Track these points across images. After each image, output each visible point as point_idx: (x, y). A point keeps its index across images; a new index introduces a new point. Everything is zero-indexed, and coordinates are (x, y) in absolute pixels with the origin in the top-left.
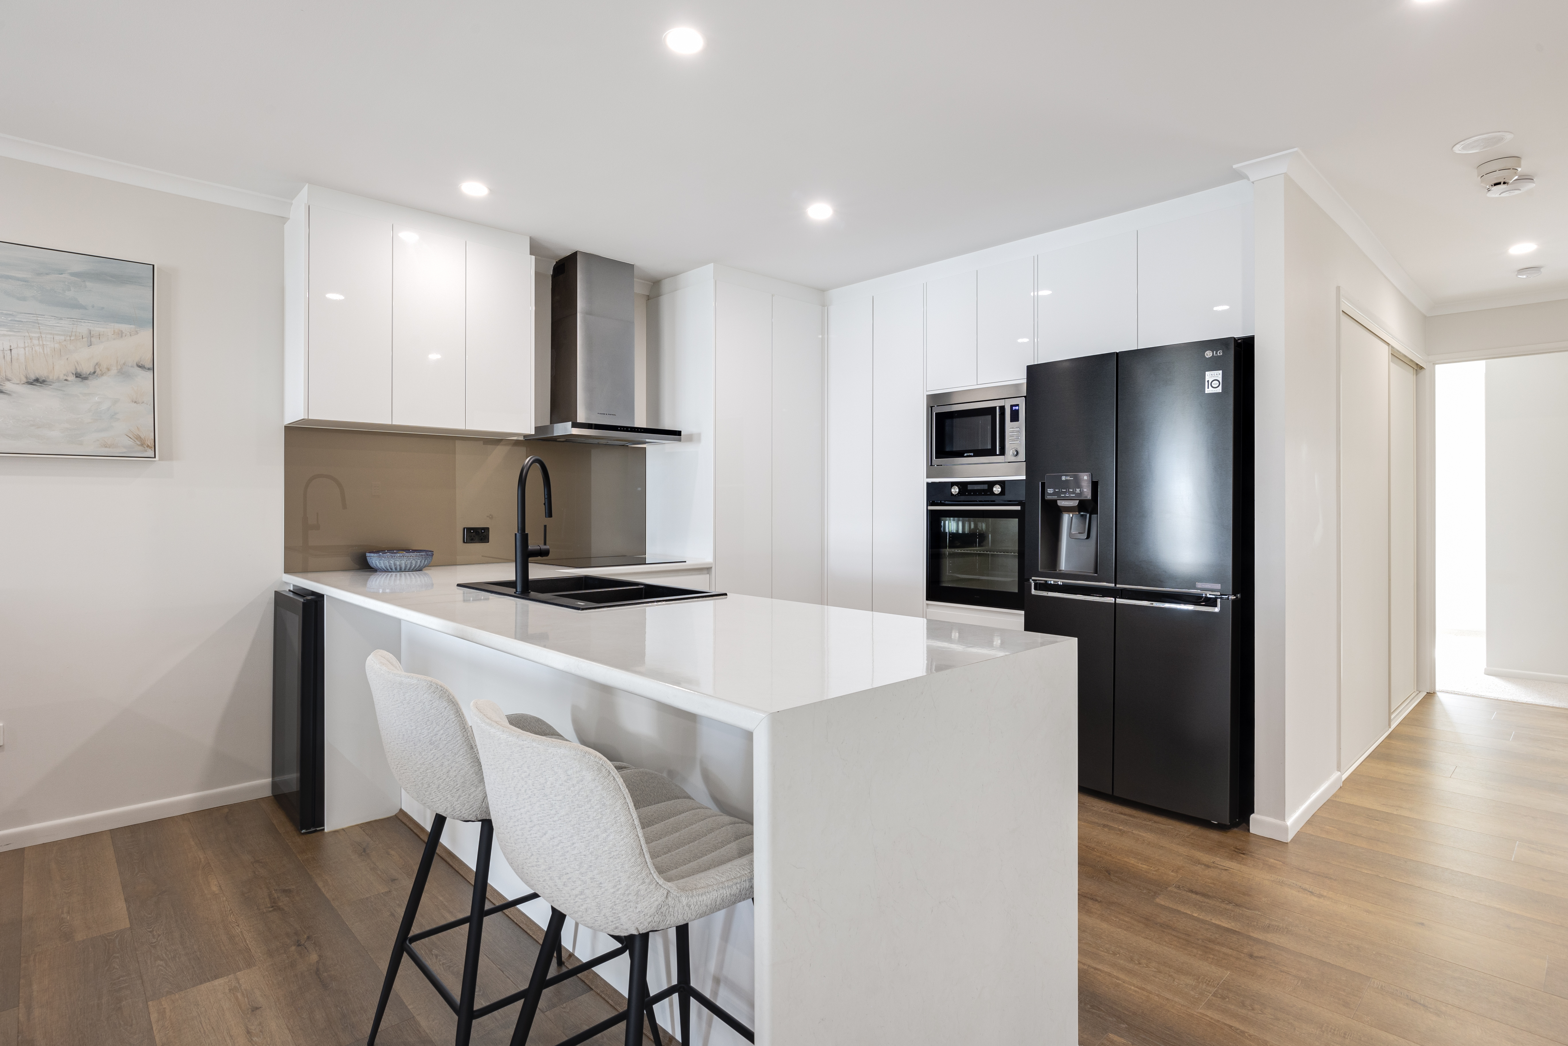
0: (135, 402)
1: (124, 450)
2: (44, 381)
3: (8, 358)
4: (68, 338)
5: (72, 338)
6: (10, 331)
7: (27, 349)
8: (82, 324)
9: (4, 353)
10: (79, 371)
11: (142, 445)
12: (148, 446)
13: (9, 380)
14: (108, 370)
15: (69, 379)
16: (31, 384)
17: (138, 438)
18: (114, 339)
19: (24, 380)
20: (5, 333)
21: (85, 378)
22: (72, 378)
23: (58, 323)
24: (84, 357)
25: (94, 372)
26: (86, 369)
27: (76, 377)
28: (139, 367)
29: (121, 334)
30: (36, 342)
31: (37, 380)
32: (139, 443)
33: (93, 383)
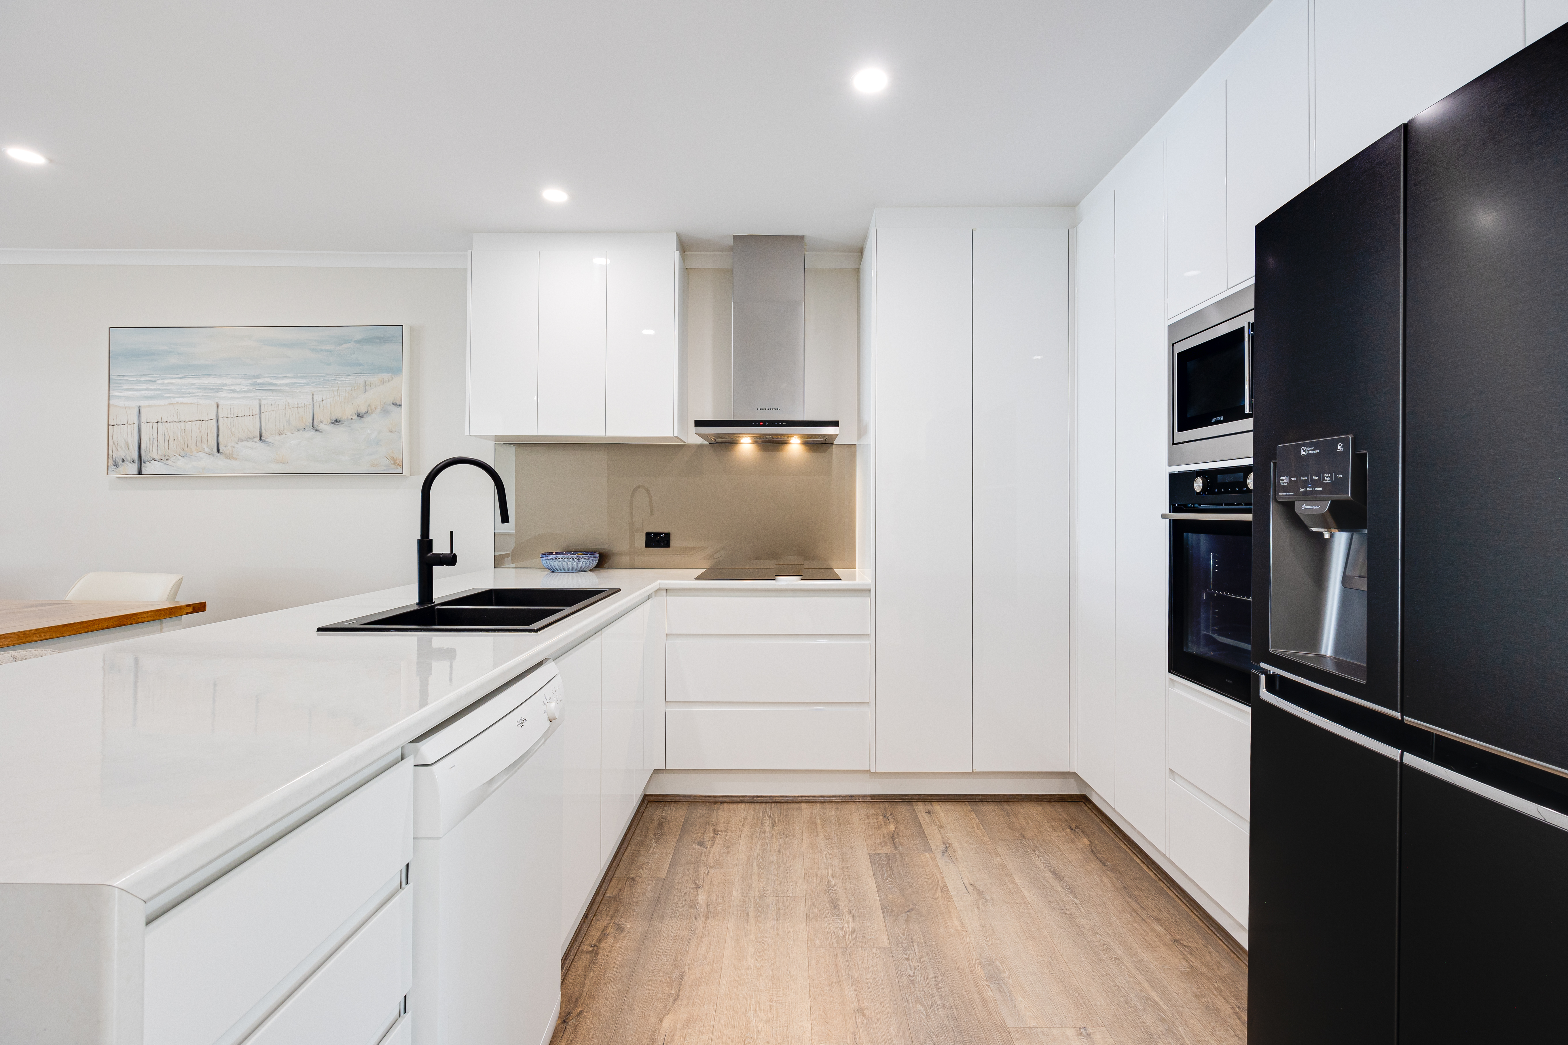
0: (391, 431)
1: (384, 468)
2: (340, 421)
3: (321, 407)
4: (353, 388)
5: (355, 388)
6: (323, 388)
7: (331, 399)
8: (361, 377)
9: (319, 403)
10: (359, 412)
11: (395, 464)
12: (398, 465)
13: (322, 422)
14: (375, 409)
15: (353, 418)
16: (333, 423)
17: (393, 458)
18: (379, 386)
19: (330, 421)
20: (320, 389)
21: (362, 417)
22: (355, 417)
23: (348, 378)
24: (361, 402)
25: (367, 412)
26: (362, 410)
27: (358, 416)
28: (394, 404)
29: (383, 382)
30: (336, 393)
31: (336, 421)
32: (392, 462)
33: (366, 419)
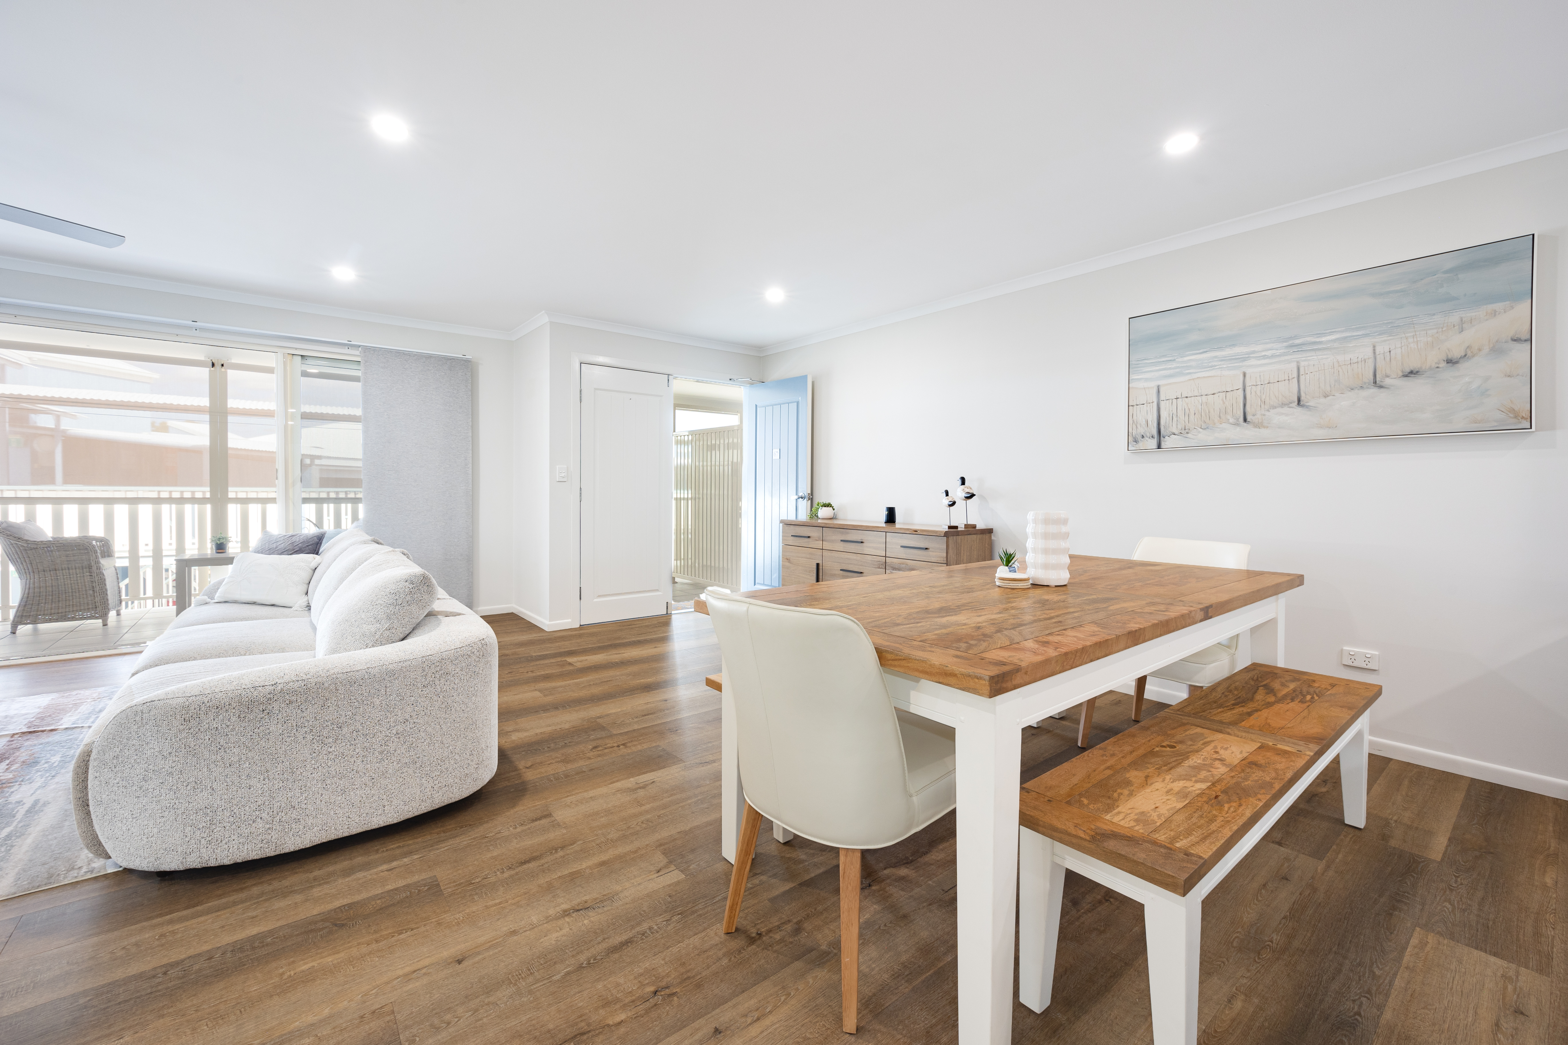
0: (1509, 376)
1: (1496, 424)
2: (1417, 372)
3: (1388, 359)
4: (1440, 330)
5: (1444, 329)
6: (1390, 336)
7: (1403, 348)
8: (1454, 314)
9: (1384, 355)
10: (1450, 357)
11: (1516, 417)
12: (1523, 418)
13: (1387, 376)
14: (1480, 350)
15: (1440, 366)
16: (1406, 376)
17: (1512, 410)
18: (1487, 320)
19: (1401, 374)
20: (1386, 338)
21: (1457, 362)
22: (1443, 365)
23: (1431, 319)
24: (1455, 345)
25: (1465, 355)
26: (1456, 353)
27: (1448, 363)
28: (1515, 340)
29: (1494, 314)
30: (1411, 340)
31: (1411, 372)
32: (1512, 416)
33: (1463, 366)
